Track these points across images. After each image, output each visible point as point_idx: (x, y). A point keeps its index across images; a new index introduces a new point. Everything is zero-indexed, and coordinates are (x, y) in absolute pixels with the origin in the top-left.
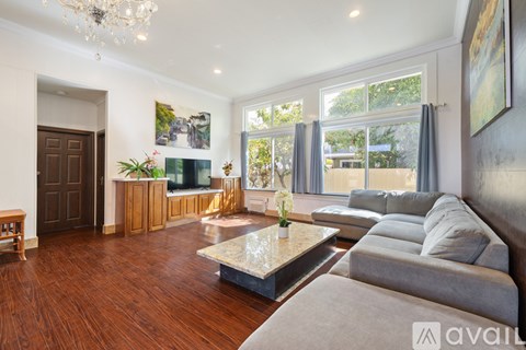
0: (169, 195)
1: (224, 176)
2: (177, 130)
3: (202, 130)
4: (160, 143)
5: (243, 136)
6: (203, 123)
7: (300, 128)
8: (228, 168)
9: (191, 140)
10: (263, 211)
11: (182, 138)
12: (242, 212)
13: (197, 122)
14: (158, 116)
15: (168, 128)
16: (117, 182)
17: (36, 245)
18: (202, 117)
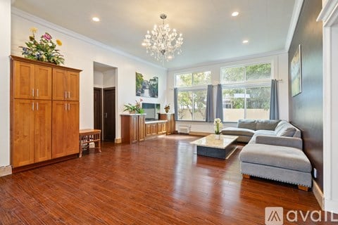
0: (146, 123)
1: (165, 113)
2: (144, 87)
3: (155, 87)
4: (138, 95)
5: (175, 90)
6: (155, 83)
7: (210, 87)
8: (167, 108)
9: (150, 93)
10: (188, 132)
11: (147, 91)
12: (175, 133)
13: (152, 83)
14: (137, 80)
15: (141, 86)
16: (122, 116)
17: (94, 147)
18: (154, 80)
